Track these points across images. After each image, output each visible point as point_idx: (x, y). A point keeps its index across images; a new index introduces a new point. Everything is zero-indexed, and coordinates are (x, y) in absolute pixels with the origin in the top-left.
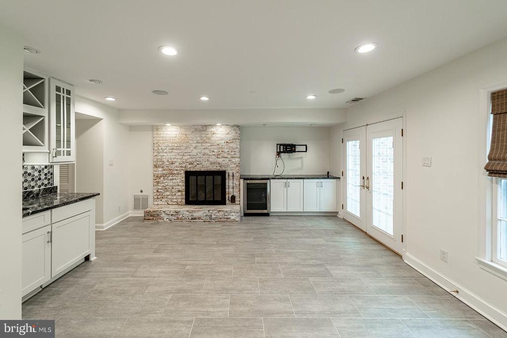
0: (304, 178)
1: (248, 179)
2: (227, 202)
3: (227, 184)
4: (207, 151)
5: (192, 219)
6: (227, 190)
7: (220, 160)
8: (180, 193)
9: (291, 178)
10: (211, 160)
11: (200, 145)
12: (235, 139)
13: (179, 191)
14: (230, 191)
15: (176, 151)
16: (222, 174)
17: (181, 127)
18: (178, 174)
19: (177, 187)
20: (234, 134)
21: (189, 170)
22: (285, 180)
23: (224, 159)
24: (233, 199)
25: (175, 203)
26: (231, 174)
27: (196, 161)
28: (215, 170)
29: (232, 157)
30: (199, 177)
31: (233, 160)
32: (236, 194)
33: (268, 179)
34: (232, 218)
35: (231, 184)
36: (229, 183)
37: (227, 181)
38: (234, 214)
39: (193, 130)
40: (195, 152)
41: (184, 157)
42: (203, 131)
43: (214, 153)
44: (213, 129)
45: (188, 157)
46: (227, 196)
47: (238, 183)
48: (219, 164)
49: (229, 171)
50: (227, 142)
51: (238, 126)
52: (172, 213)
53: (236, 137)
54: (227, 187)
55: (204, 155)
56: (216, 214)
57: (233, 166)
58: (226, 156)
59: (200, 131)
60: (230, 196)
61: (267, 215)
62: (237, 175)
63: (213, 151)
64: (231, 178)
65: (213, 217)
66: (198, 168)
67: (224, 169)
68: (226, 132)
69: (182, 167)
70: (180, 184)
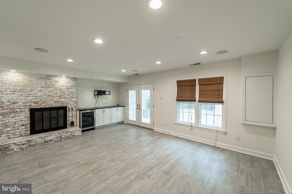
0: (111, 107)
1: (82, 110)
2: (68, 126)
3: (68, 115)
4: (51, 94)
5: (45, 142)
6: (68, 119)
7: (62, 100)
8: (24, 127)
9: (106, 108)
10: (54, 99)
11: (45, 89)
12: (73, 86)
13: (23, 125)
14: (70, 119)
15: (19, 93)
16: (64, 109)
17: (24, 74)
18: (22, 112)
19: (21, 122)
20: (73, 83)
21: (33, 108)
22: (103, 109)
23: (65, 99)
24: (72, 124)
25: (18, 136)
26: (71, 108)
27: (41, 100)
28: (58, 106)
29: (71, 98)
30: (44, 113)
31: (72, 99)
32: (74, 120)
33: (94, 109)
34: (77, 134)
35: (71, 115)
36: (69, 114)
37: (68, 113)
38: (78, 132)
39: (38, 78)
40: (39, 94)
41: (28, 98)
42: (48, 79)
43: (57, 95)
44: (57, 79)
45: (33, 98)
46: (68, 123)
47: (75, 114)
48: (62, 102)
49: (69, 106)
50: (67, 88)
51: (75, 79)
52: (23, 143)
53: (74, 85)
54: (68, 117)
55: (48, 96)
56: (65, 135)
57: (72, 103)
58: (66, 96)
59: (45, 79)
60: (70, 122)
61: (94, 129)
62: (74, 109)
63: (57, 94)
64: (70, 111)
65: (63, 137)
66: (42, 106)
67: (65, 105)
68: (67, 81)
69: (26, 106)
70: (24, 119)
